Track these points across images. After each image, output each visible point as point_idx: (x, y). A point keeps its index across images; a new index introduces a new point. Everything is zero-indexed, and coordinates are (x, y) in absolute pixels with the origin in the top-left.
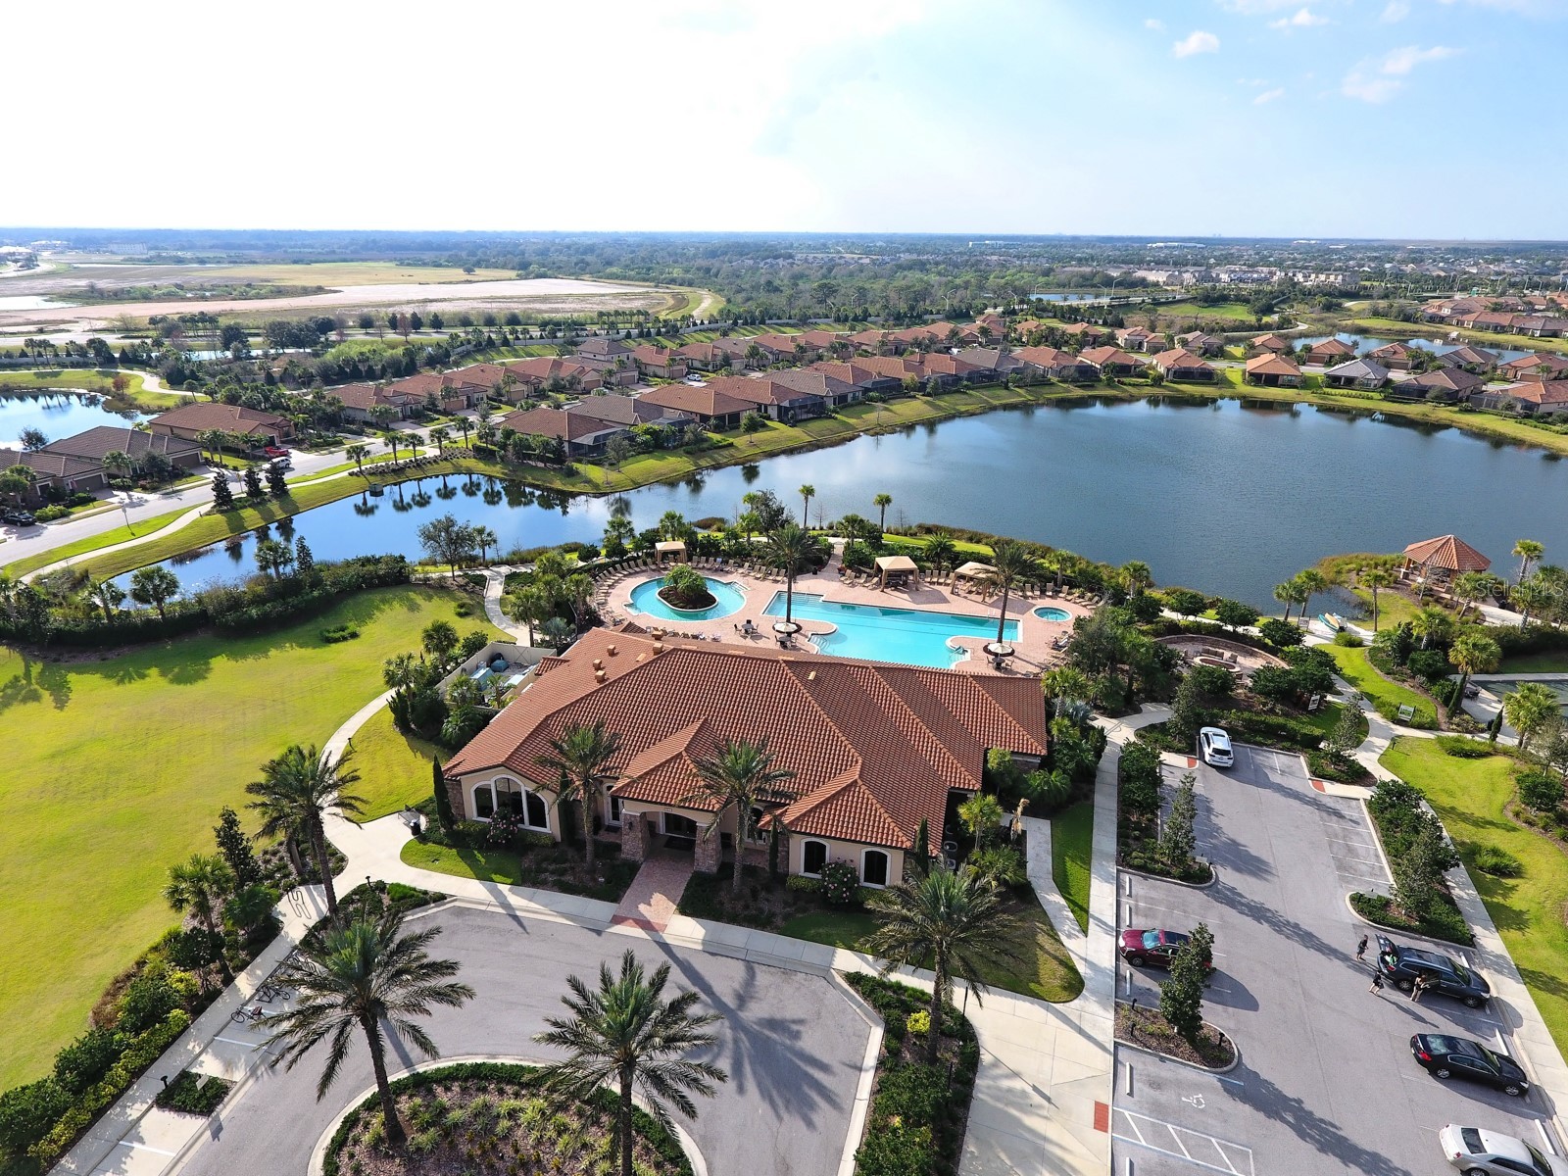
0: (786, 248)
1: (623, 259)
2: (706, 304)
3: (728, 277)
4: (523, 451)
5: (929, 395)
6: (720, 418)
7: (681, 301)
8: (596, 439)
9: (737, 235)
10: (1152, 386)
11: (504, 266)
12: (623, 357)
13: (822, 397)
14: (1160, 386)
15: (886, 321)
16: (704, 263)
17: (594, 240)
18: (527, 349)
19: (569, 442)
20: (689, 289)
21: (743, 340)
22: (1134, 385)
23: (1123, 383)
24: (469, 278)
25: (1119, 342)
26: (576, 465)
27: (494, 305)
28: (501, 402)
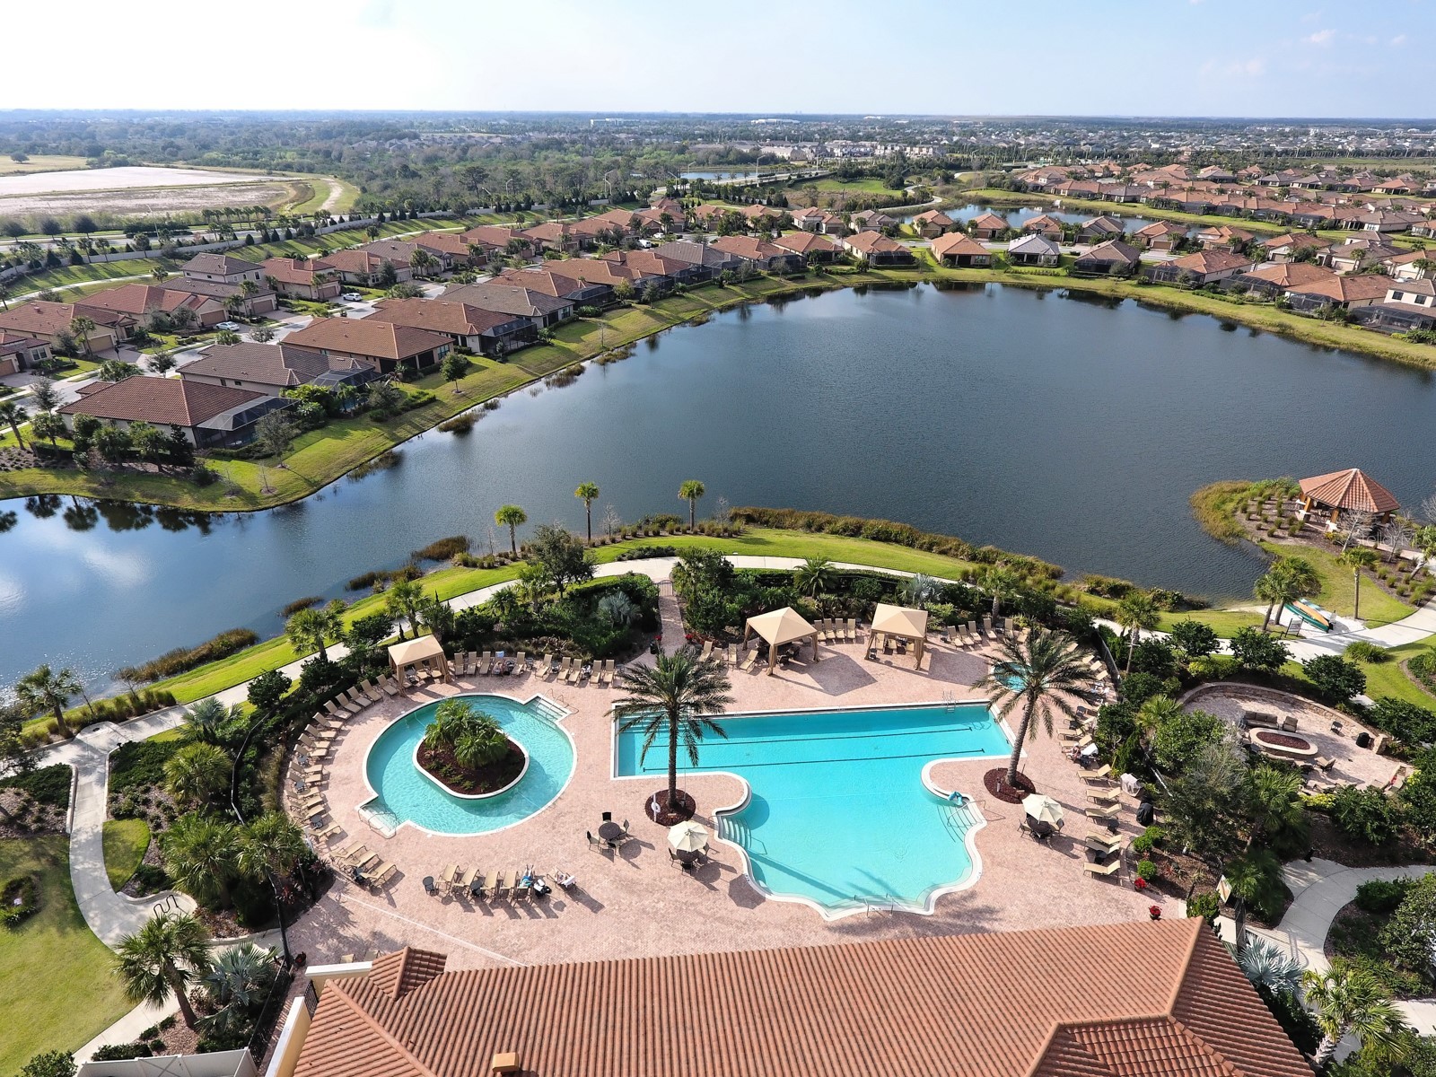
0: (406, 127)
1: (221, 142)
2: (336, 196)
3: (354, 161)
4: (119, 450)
5: (645, 302)
6: (409, 361)
7: (305, 193)
8: (237, 419)
9: (348, 113)
10: (858, 273)
11: (68, 153)
12: (251, 277)
13: (529, 319)
14: (866, 273)
15: (552, 208)
16: (322, 145)
17: (183, 120)
18: (109, 267)
19: (194, 428)
20: (310, 176)
21: (402, 242)
22: (842, 274)
23: (831, 273)
24: (21, 167)
25: (796, 223)
26: (212, 465)
27: (53, 204)
28: (75, 356)
